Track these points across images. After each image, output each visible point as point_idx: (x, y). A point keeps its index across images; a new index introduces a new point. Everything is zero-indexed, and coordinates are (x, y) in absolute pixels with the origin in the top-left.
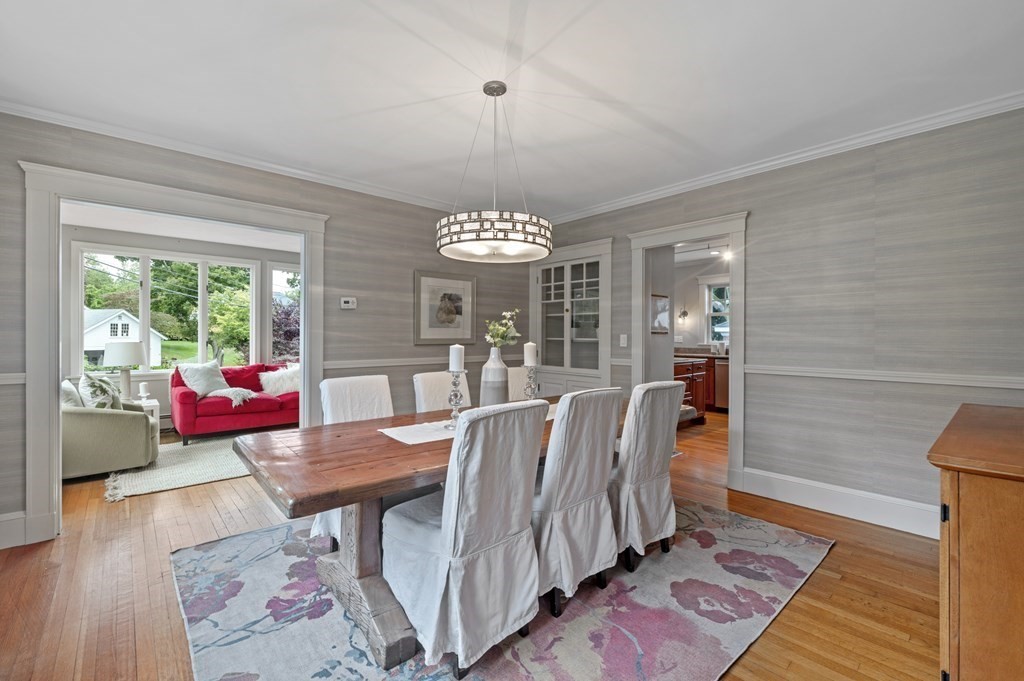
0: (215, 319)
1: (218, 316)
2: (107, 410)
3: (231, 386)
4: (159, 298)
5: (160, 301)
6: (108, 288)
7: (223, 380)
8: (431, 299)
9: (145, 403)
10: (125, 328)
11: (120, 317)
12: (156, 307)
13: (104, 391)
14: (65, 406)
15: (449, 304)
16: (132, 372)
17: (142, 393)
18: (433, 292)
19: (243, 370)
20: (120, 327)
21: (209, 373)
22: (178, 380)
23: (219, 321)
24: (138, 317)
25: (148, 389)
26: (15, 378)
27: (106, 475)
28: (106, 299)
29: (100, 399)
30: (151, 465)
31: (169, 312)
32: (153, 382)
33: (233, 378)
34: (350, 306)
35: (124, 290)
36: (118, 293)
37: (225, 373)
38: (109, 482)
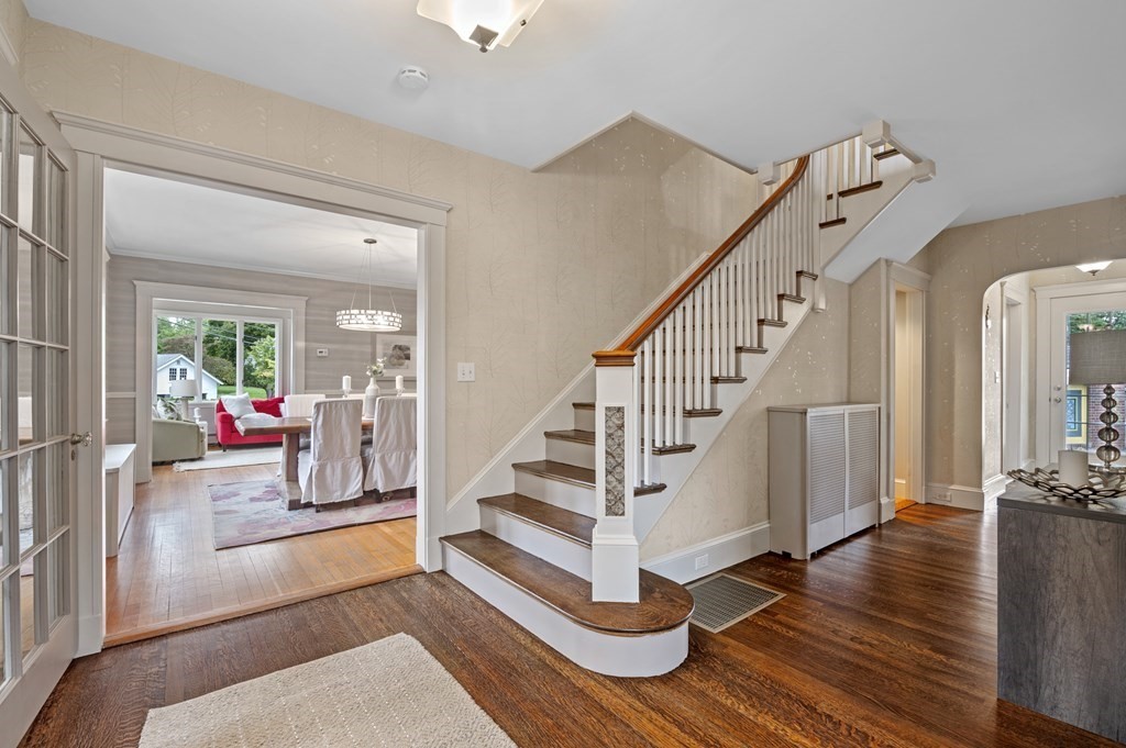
0: (267, 363)
1: (270, 361)
2: (174, 421)
3: (258, 411)
4: (215, 343)
5: (216, 346)
6: (167, 332)
7: (252, 407)
8: (384, 349)
9: (198, 422)
10: (184, 372)
11: (178, 362)
12: (212, 351)
13: (172, 410)
14: (153, 418)
15: (399, 352)
16: (190, 402)
17: (196, 416)
18: (386, 344)
19: (267, 402)
20: (178, 372)
21: (243, 402)
22: (221, 408)
23: (270, 365)
24: (193, 360)
25: (200, 413)
26: (130, 394)
27: (173, 462)
28: (165, 345)
29: (170, 415)
30: (200, 459)
31: (224, 357)
32: (205, 409)
33: (260, 407)
34: (323, 354)
35: (183, 334)
36: (177, 337)
37: (254, 403)
38: (176, 465)
